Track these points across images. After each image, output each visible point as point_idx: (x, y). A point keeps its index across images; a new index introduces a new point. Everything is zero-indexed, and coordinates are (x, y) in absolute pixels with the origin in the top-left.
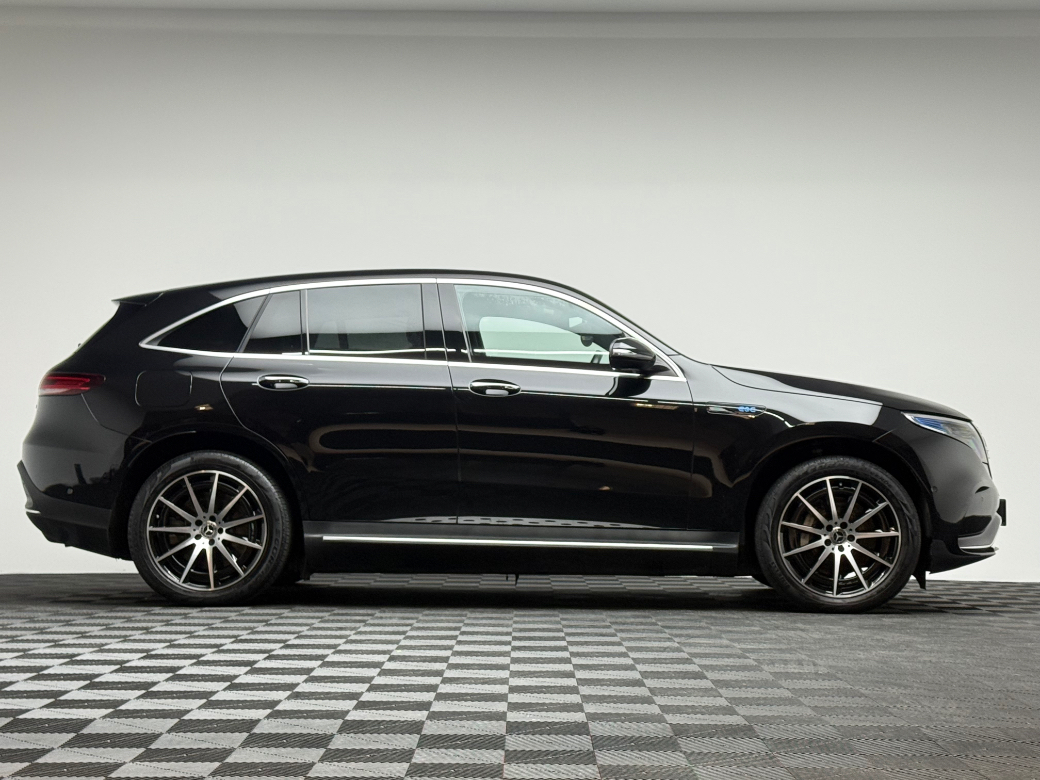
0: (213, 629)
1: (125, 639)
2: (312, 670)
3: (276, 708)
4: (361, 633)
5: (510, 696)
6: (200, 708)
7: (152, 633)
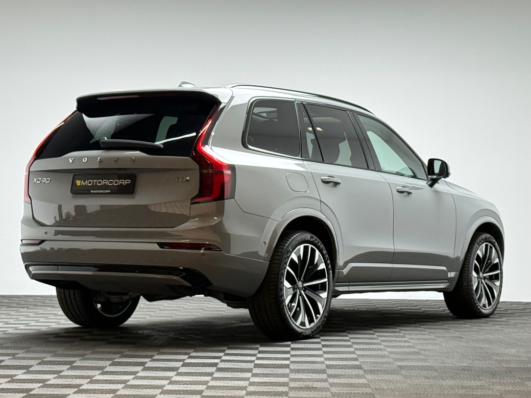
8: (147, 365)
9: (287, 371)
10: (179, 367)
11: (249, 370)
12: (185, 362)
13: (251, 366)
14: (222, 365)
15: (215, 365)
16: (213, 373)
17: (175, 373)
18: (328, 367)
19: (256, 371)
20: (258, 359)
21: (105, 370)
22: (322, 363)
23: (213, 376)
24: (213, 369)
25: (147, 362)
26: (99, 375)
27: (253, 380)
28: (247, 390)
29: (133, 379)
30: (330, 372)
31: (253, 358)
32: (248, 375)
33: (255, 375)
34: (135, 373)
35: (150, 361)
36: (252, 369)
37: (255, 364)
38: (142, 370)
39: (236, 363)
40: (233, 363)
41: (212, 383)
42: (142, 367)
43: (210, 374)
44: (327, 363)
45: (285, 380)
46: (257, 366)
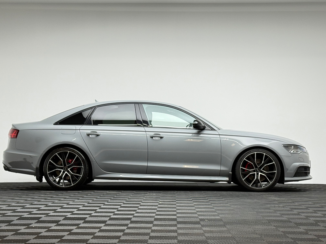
8: (87, 220)
9: (175, 223)
10: (107, 221)
11: (151, 222)
12: (111, 217)
13: (153, 219)
14: (134, 219)
15: (130, 219)
16: (128, 224)
17: (104, 224)
18: (201, 220)
19: (155, 223)
20: (157, 215)
21: (59, 223)
22: (197, 217)
23: (128, 226)
24: (128, 222)
25: (87, 217)
26: (55, 226)
27: (154, 228)
28: (150, 235)
29: (76, 228)
30: (202, 223)
31: (154, 215)
32: (151, 225)
33: (154, 225)
34: (78, 225)
35: (89, 217)
36: (153, 221)
37: (155, 218)
38: (83, 223)
39: (143, 218)
40: (141, 218)
41: (127, 231)
42: (83, 221)
43: (127, 225)
44: (200, 217)
45: (175, 228)
46: (156, 219)
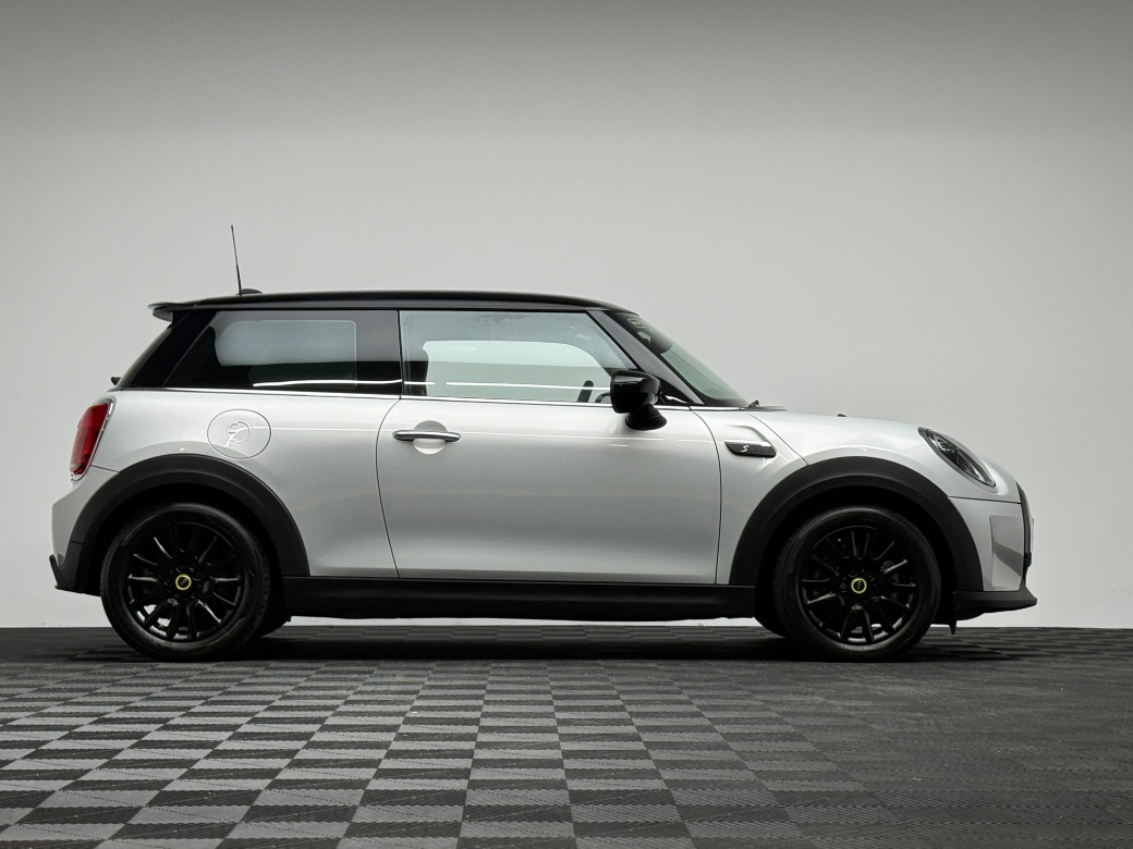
0: (173, 689)
1: (66, 702)
2: (312, 734)
3: (277, 778)
4: (361, 692)
5: (565, 761)
6: (181, 778)
7: (97, 694)
